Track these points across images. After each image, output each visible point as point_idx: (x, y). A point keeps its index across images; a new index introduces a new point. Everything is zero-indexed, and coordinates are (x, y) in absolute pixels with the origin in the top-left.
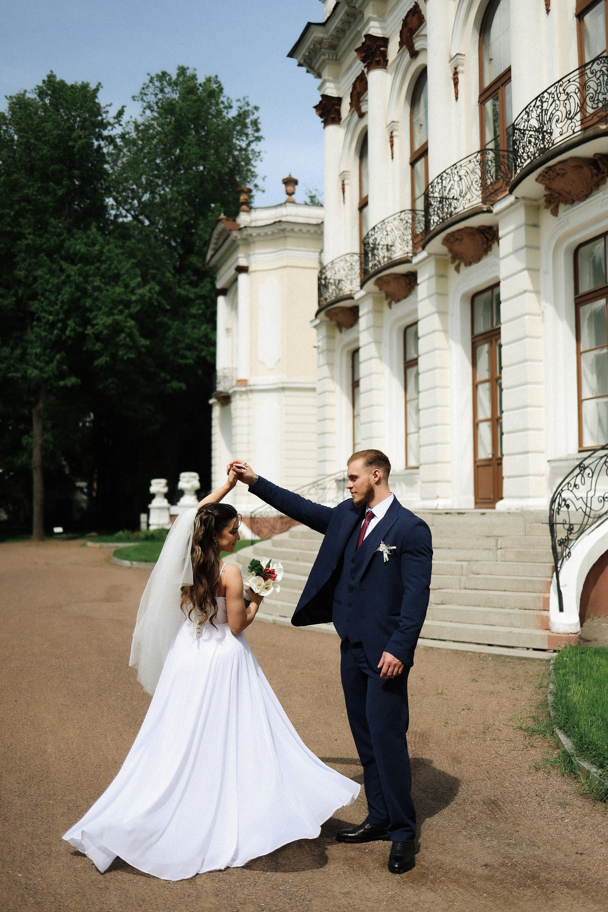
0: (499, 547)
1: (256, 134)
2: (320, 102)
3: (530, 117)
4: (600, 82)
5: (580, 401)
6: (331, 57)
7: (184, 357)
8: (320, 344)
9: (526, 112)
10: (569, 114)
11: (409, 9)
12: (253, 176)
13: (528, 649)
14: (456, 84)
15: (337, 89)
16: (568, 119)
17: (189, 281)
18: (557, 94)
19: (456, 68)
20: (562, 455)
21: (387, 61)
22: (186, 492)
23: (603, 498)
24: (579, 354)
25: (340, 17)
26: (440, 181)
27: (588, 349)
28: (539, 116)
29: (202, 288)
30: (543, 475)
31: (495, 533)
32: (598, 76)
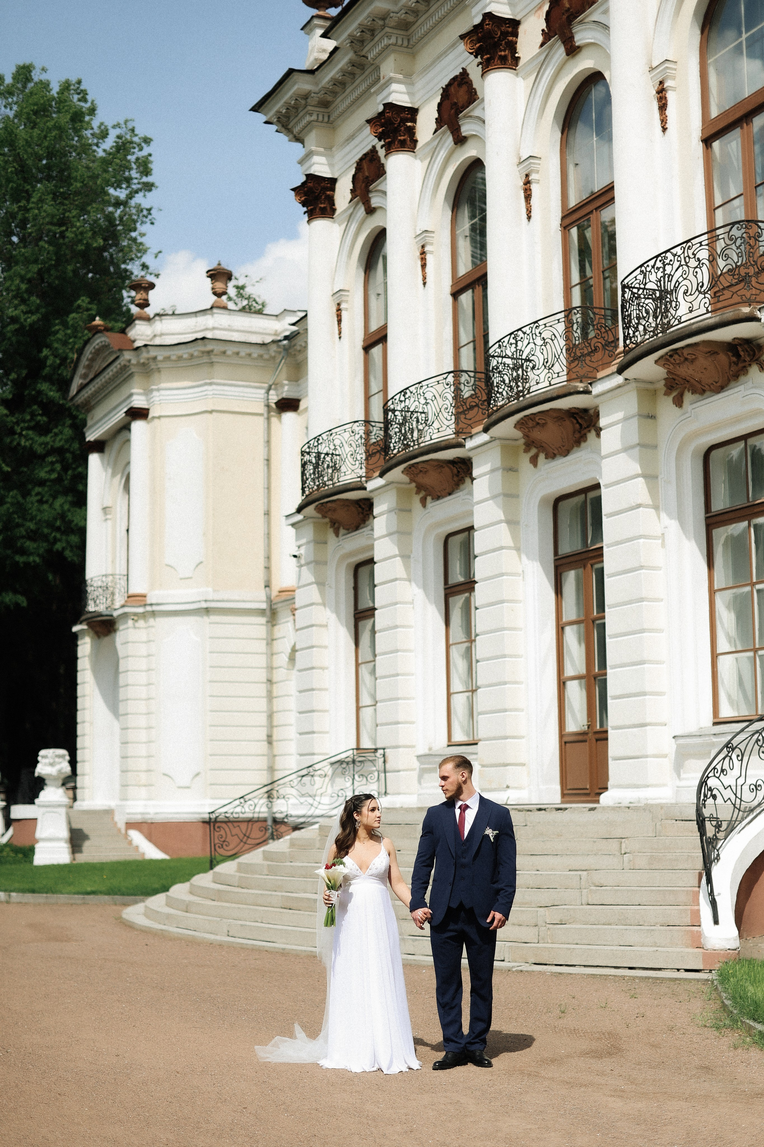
0: (623, 852)
1: (145, 179)
2: (303, 184)
3: (648, 280)
4: (741, 252)
5: (715, 656)
6: (321, 118)
7: (23, 552)
8: (302, 551)
9: (642, 271)
10: (702, 287)
11: (452, 76)
12: (139, 251)
13: (678, 970)
14: (528, 197)
15: (331, 165)
16: (700, 292)
17: (32, 424)
18: (685, 258)
19: (527, 176)
20: (692, 728)
21: (416, 141)
22: (47, 782)
23: (756, 786)
24: (712, 592)
25: (340, 66)
26: (512, 341)
27: (724, 586)
28: (660, 281)
29: (56, 435)
30: (665, 756)
31: (618, 833)
32: (738, 244)
